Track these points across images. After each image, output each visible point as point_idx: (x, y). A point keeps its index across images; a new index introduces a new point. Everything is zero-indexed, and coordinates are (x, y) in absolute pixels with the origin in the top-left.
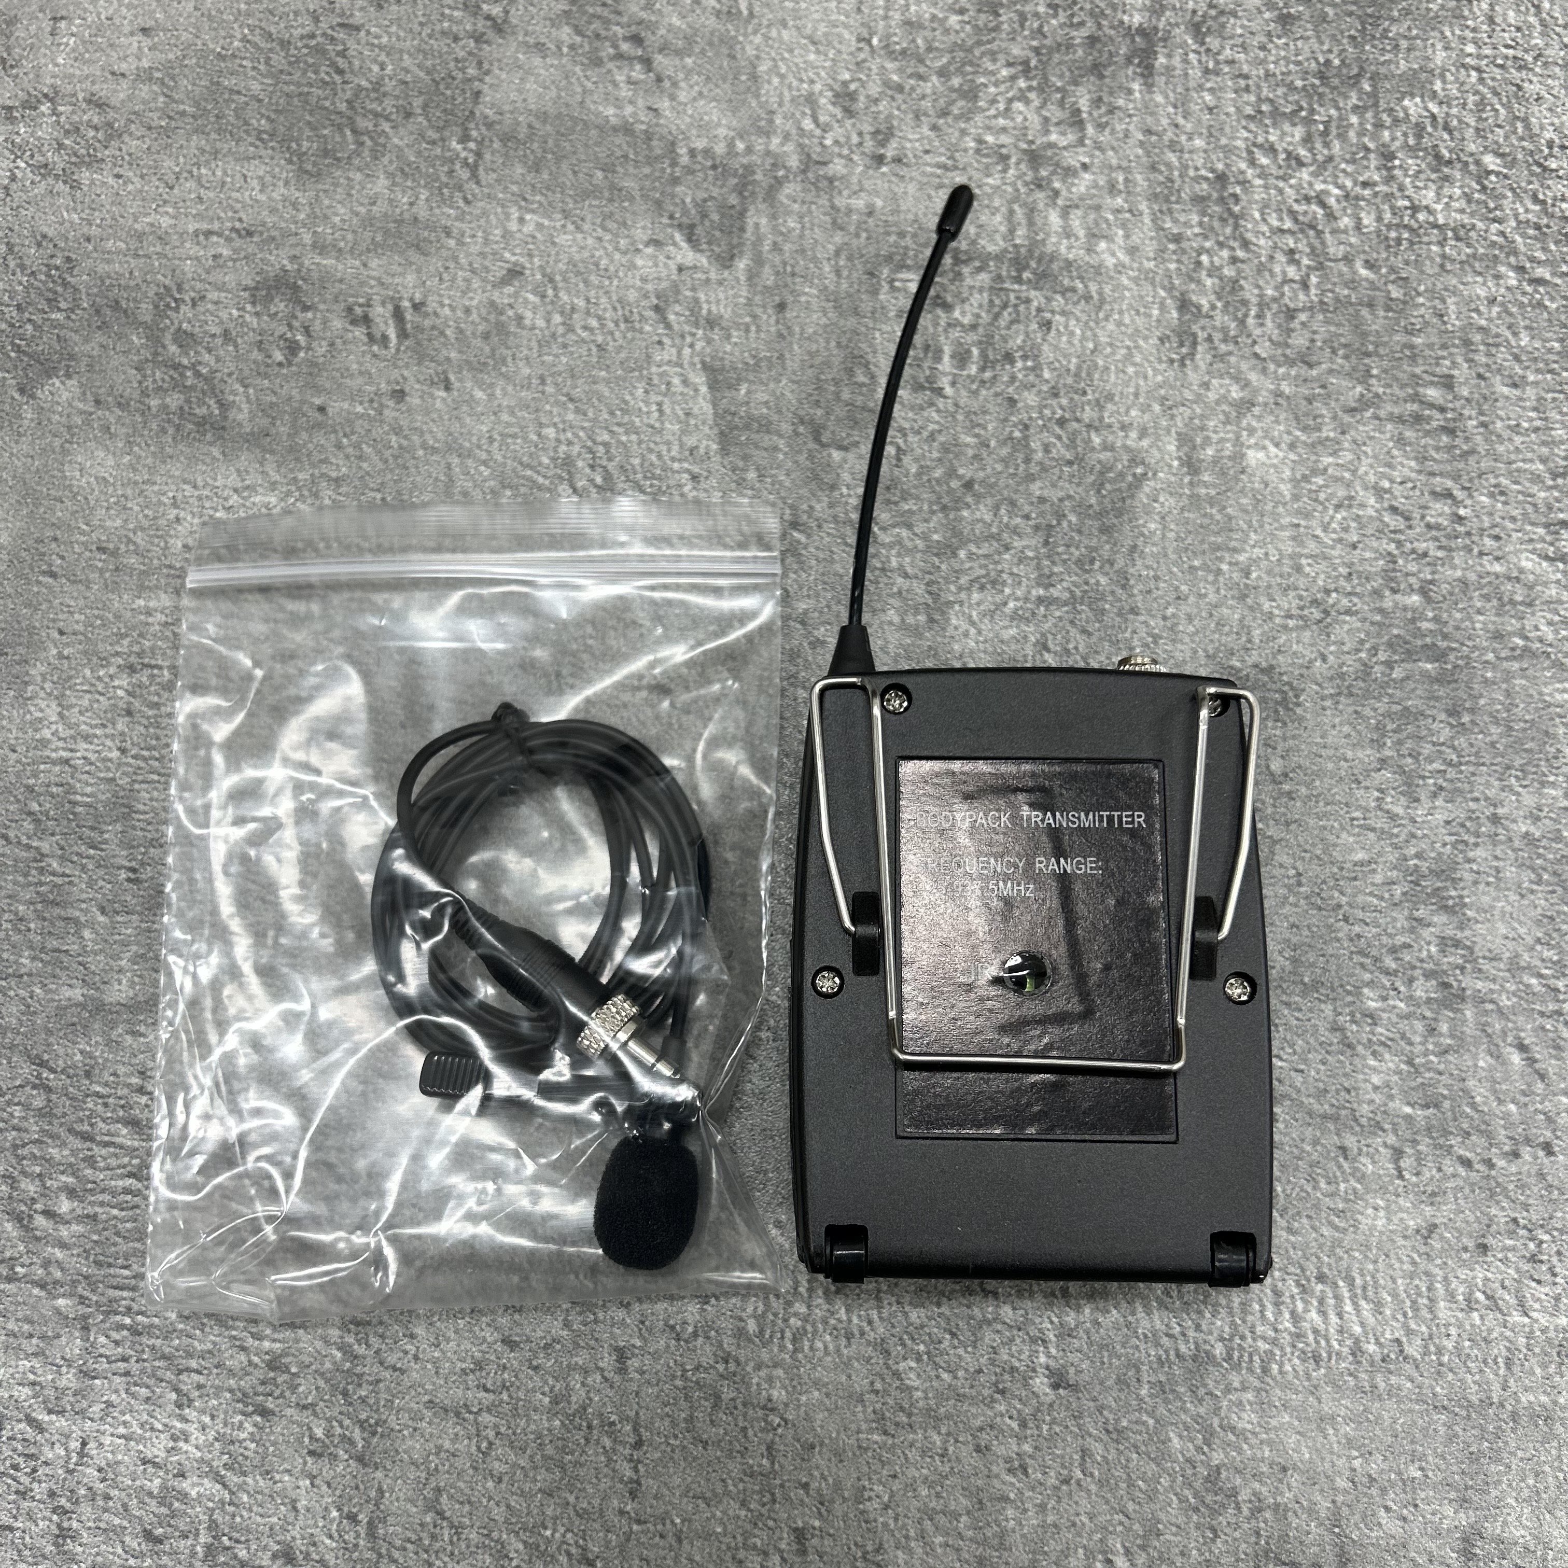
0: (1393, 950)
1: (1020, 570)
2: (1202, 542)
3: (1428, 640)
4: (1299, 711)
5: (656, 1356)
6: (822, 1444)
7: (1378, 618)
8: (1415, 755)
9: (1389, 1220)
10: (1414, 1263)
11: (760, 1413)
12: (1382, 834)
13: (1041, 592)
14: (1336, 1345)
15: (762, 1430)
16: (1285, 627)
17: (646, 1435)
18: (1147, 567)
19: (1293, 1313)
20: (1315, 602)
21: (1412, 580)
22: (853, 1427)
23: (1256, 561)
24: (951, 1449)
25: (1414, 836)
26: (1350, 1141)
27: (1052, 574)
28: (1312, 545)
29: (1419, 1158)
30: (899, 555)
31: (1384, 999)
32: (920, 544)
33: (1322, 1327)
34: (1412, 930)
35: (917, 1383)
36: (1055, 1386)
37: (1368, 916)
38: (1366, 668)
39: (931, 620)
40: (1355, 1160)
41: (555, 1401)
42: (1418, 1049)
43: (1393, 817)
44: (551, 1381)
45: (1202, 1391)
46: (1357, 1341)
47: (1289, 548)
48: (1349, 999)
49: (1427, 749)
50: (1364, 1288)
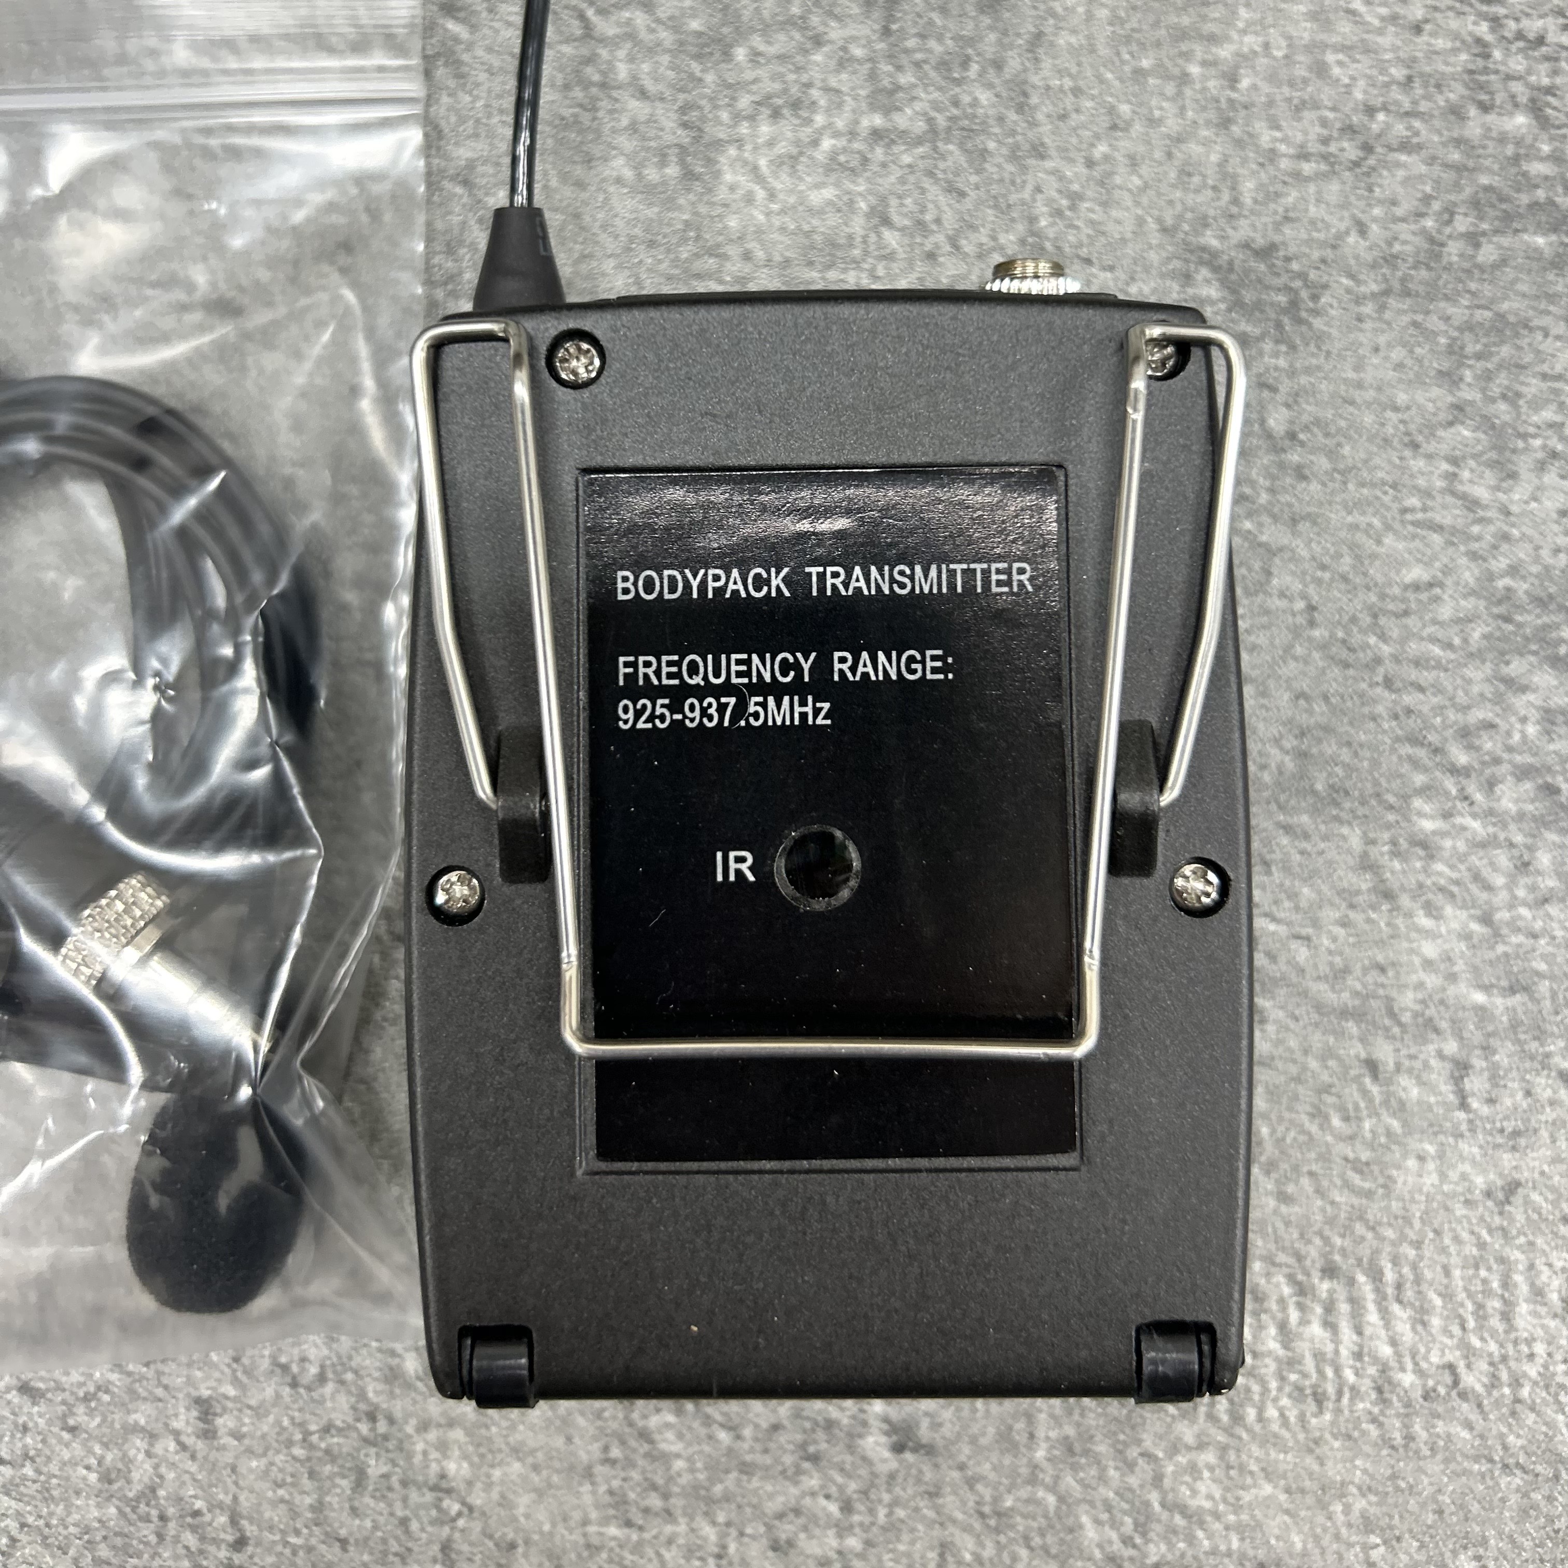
0: (1465, 734)
1: (842, 80)
2: (1156, 24)
3: (1541, 194)
4: (1318, 323)
5: (259, 1412)
6: (527, 1542)
7: (1455, 156)
8: (1512, 397)
9: (1443, 1176)
10: (1482, 1245)
11: (429, 1497)
12: (1454, 536)
13: (878, 120)
14: (1349, 1375)
15: (433, 1522)
16: (1297, 175)
17: (250, 1530)
18: (1061, 72)
19: (1283, 1326)
20: (1349, 130)
21: (1517, 87)
22: (577, 1516)
23: (1245, 58)
24: (732, 1548)
25: (1506, 537)
26: (1385, 1052)
27: (898, 88)
28: (1345, 28)
29: (1495, 1077)
30: (631, 59)
31: (1447, 815)
32: (666, 36)
33: (1329, 1348)
34: (1498, 699)
35: (677, 1447)
36: (898, 1448)
37: (1426, 677)
38: (1435, 244)
39: (689, 175)
40: (1389, 1082)
41: (107, 1478)
42: (1502, 896)
43: (1472, 504)
44: (98, 1449)
45: (1133, 1453)
46: (1384, 1369)
47: (1305, 32)
48: (1391, 817)
49: (1533, 387)
50: (1399, 1286)
